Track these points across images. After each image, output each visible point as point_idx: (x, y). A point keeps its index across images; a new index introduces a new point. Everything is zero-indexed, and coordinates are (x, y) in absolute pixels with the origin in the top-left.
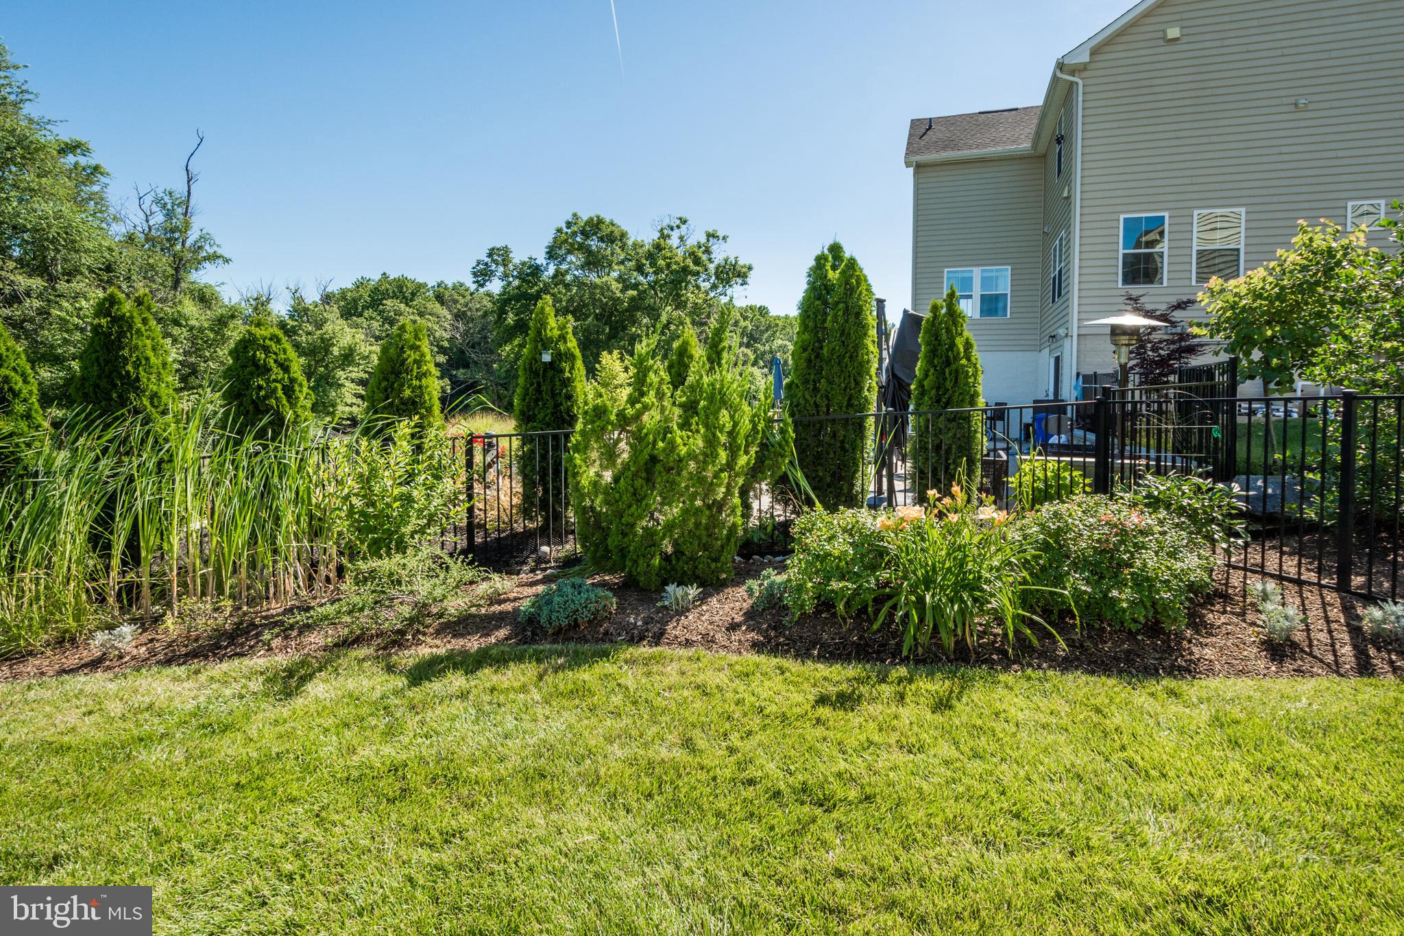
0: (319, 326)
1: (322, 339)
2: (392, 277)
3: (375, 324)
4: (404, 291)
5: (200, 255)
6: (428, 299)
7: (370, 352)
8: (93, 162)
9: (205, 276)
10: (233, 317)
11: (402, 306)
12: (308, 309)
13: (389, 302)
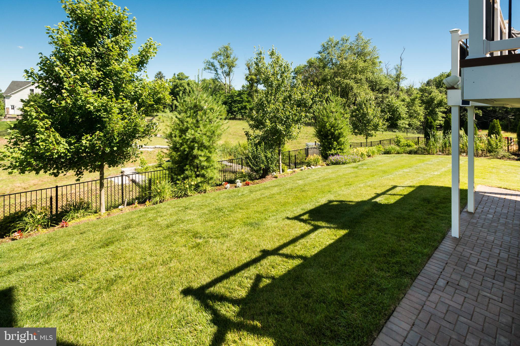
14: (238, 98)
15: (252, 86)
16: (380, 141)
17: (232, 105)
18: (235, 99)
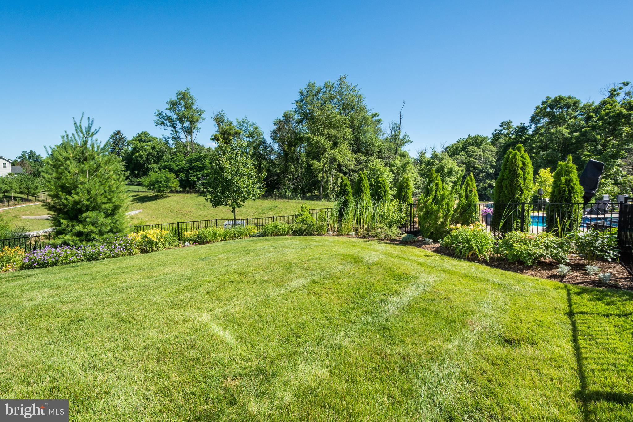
0: (440, 161)
1: (441, 166)
2: (472, 136)
3: (464, 157)
4: (477, 142)
5: (405, 141)
6: (488, 144)
7: (459, 170)
8: (379, 118)
9: (405, 149)
10: (408, 163)
11: (476, 149)
12: (437, 155)
13: (470, 148)
14: (198, 164)
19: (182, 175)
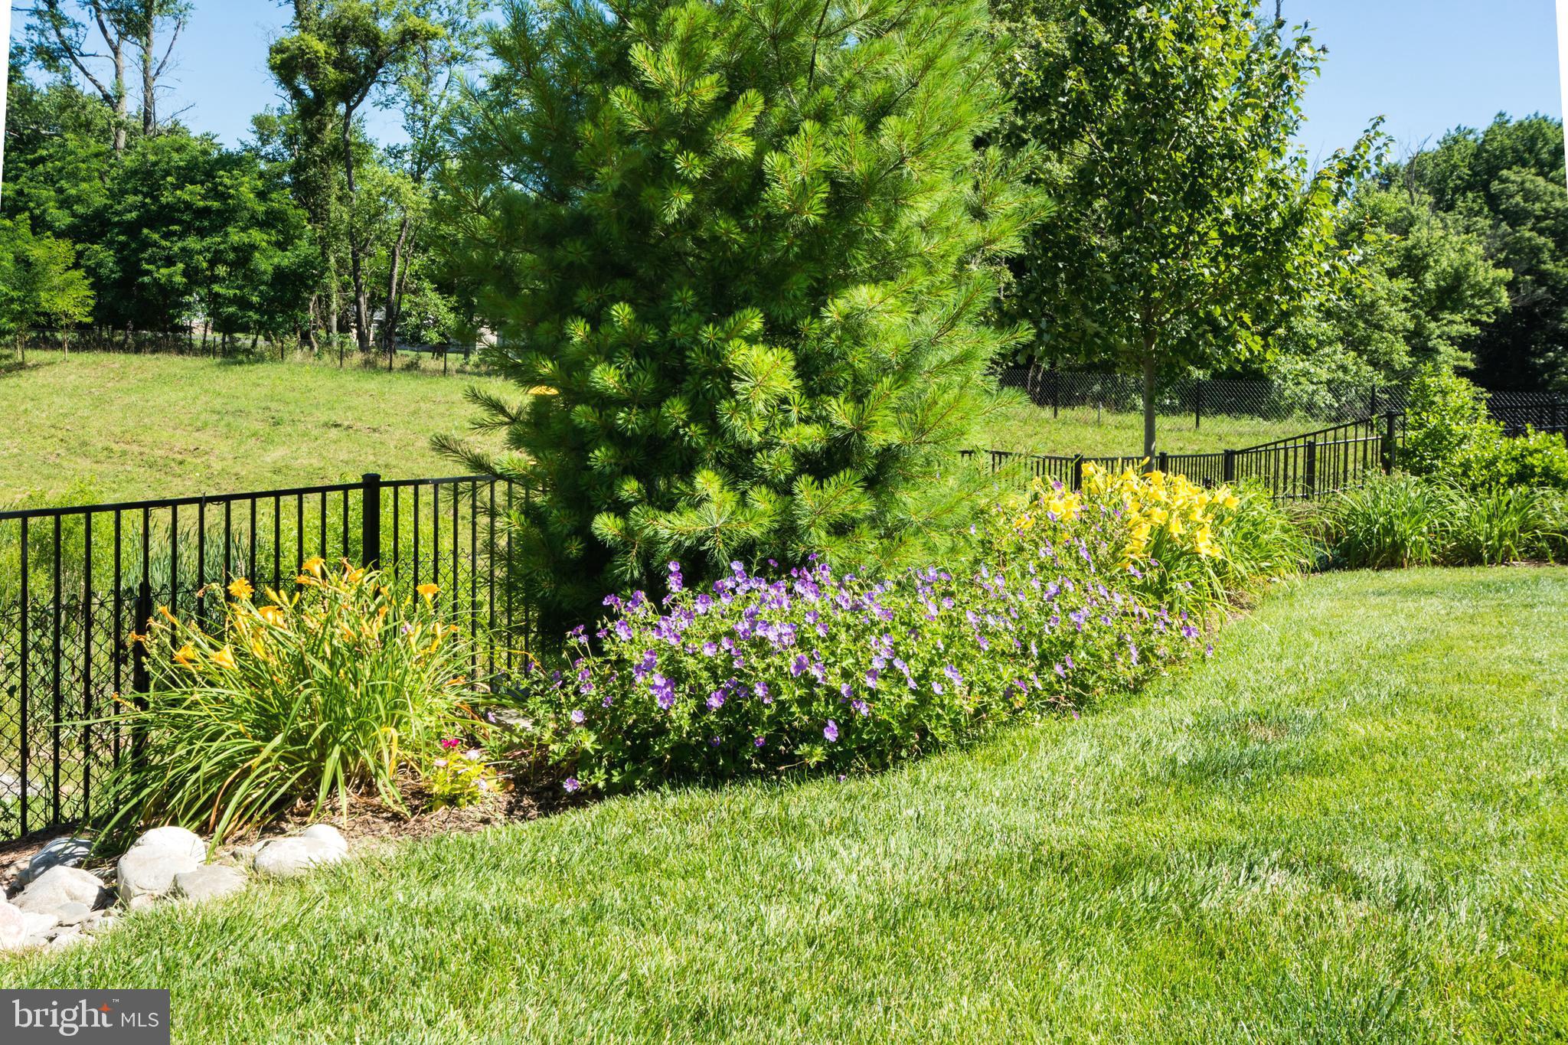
14: (193, 193)
15: (310, 110)
16: (1229, 455)
17: (146, 244)
18: (167, 198)
19: (103, 255)
